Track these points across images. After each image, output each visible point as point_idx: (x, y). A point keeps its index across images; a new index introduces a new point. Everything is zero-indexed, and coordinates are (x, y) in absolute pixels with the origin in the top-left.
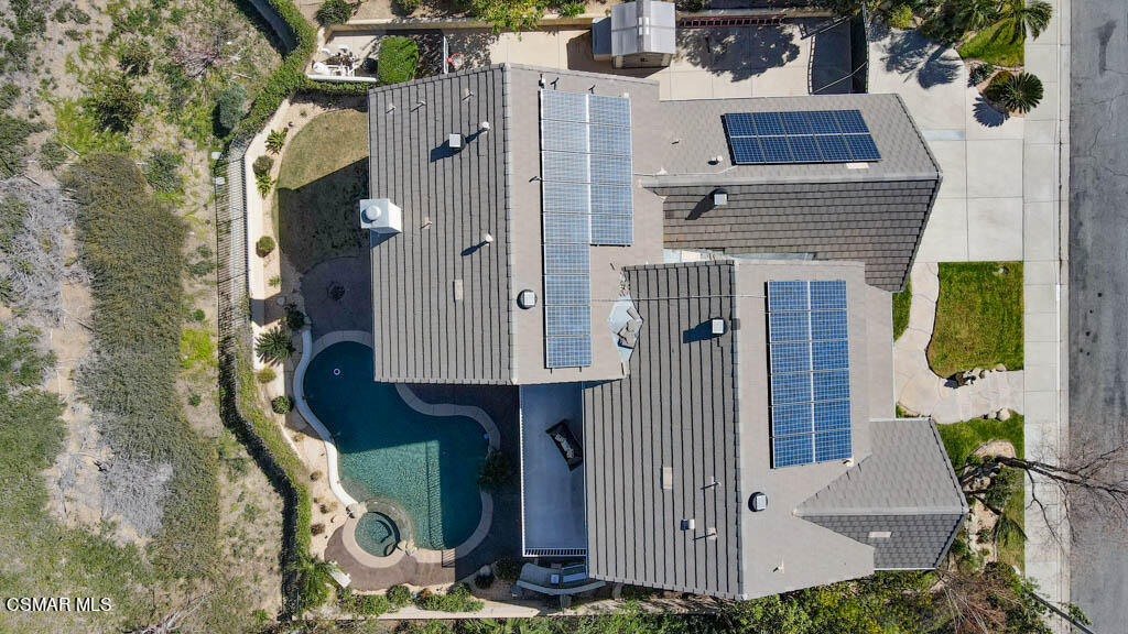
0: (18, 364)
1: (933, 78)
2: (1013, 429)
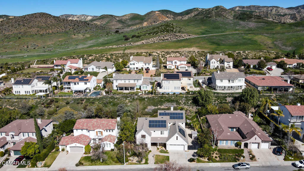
0: (161, 104)
1: (193, 155)
2: (146, 163)
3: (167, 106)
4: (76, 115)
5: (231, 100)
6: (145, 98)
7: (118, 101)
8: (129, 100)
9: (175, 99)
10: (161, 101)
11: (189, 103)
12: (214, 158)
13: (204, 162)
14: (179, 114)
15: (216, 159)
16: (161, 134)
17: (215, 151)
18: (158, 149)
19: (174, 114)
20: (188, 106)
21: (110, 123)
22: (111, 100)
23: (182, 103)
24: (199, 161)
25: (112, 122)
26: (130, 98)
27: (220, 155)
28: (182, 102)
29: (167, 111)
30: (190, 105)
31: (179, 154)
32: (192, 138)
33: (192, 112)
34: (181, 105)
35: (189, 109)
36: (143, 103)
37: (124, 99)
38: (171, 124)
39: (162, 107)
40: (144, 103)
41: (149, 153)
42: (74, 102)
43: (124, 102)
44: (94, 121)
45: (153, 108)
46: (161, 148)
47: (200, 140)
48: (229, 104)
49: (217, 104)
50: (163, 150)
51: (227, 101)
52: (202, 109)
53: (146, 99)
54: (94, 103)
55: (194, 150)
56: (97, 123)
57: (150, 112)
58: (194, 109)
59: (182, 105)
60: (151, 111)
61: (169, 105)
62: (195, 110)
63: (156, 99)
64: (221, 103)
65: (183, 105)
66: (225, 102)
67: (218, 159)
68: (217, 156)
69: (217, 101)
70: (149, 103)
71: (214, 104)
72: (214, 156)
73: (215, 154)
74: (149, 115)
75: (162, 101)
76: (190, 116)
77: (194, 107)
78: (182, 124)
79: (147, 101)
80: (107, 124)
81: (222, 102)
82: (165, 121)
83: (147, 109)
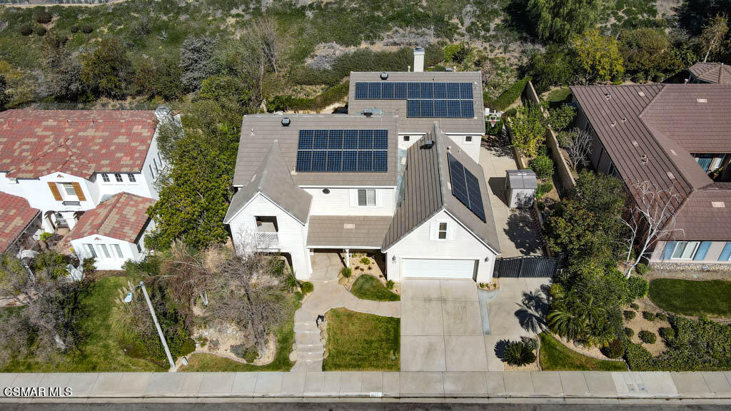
0: (371, 34)
1: (523, 317)
2: (282, 363)
3: (395, 44)
4: (16, 84)
5: (676, 10)
6: (304, 8)
7: (193, 24)
8: (238, 15)
9: (429, 8)
10: (373, 18)
11: (492, 26)
12: (635, 339)
13: (582, 367)
14: (453, 88)
15: (644, 345)
16: (362, 200)
17: (641, 295)
18: (346, 273)
19: (426, 89)
20: (486, 39)
21: (122, 139)
22: (165, 18)
23: (463, 30)
24: (557, 360)
25: (129, 134)
26: (243, 7)
27: (671, 320)
28: (462, 24)
29: (395, 77)
30: (494, 37)
31: (449, 306)
32: (507, 202)
33: (504, 70)
34: (456, 36)
35: (491, 56)
36: (295, 28)
37: (219, 14)
38: (414, 139)
39: (378, 47)
40: (302, 30)
41: (300, 297)
42: (10, 27)
43: (218, 28)
44: (46, 129)
45: (339, 50)
46: (362, 266)
47: (564, 238)
48: (667, 31)
49: (614, 32)
50: (372, 278)
51: (659, 17)
52: (549, 57)
53: (309, 14)
54: (91, 31)
55: (524, 276)
56: (57, 139)
57: (325, 71)
58: (514, 53)
59: (463, 35)
60: (328, 67)
61: (404, 36)
62: (516, 61)
63: (353, 10)
64: (631, 24)
65: (466, 38)
66: (650, 21)
67: (656, 348)
68: (652, 327)
69: (615, 14)
70: (321, 30)
71: (602, 31)
72: (636, 331)
73: (639, 316)
74: (319, 84)
75: (378, 19)
76: (495, 87)
77: (512, 46)
78: (469, 139)
79: (313, 23)
80: (106, 143)
81: (635, 19)
82: (381, 138)
83: (312, 57)
